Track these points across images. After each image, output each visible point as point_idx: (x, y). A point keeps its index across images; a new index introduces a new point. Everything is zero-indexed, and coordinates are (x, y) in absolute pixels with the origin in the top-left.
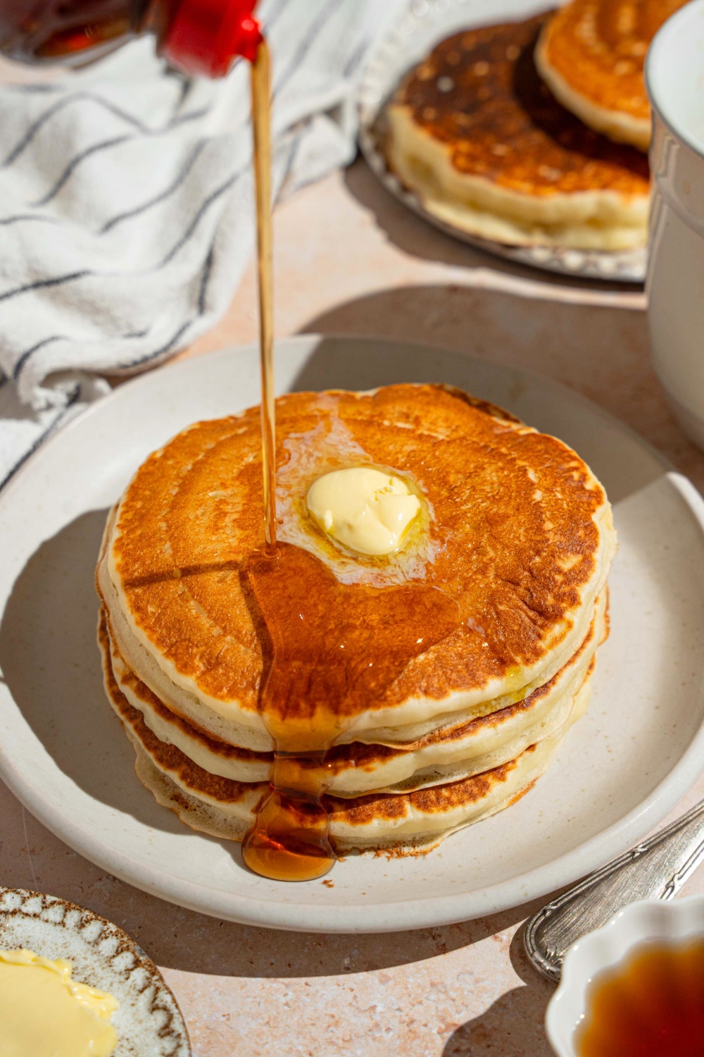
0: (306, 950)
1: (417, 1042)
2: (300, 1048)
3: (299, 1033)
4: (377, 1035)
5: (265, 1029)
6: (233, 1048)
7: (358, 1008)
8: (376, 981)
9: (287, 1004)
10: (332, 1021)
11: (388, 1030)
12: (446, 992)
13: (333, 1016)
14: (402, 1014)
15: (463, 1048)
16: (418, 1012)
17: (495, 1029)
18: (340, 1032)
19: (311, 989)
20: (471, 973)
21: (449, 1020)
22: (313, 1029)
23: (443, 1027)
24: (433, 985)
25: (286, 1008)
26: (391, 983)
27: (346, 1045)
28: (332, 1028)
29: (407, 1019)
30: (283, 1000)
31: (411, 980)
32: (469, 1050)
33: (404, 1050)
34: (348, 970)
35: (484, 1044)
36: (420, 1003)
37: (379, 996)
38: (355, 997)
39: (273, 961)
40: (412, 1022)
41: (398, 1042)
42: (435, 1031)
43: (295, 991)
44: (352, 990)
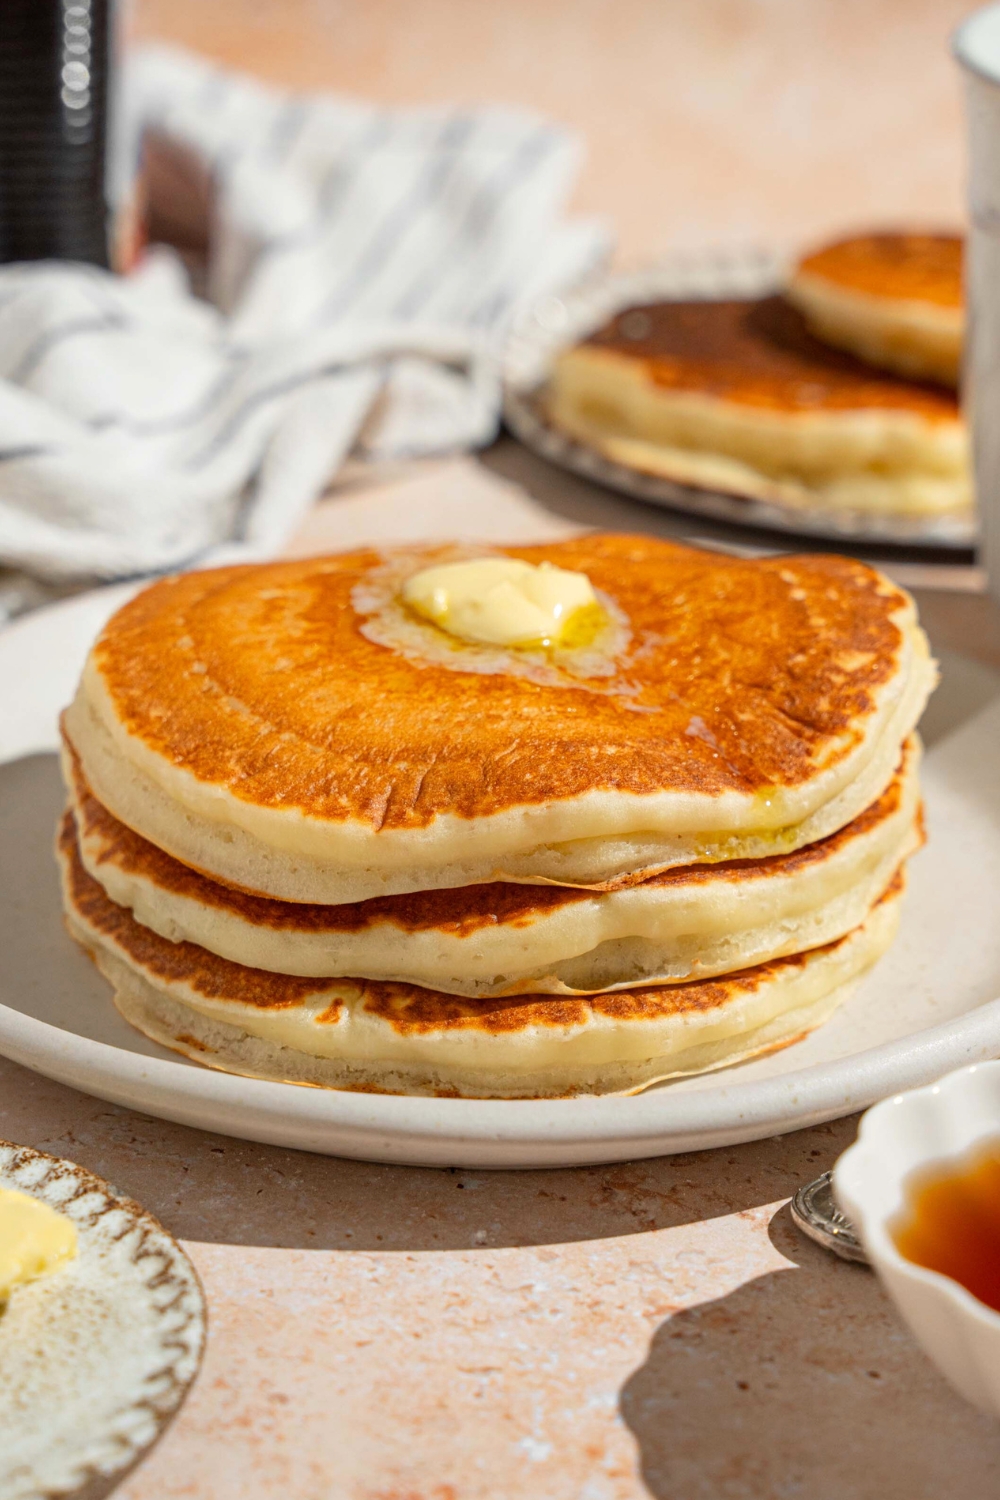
7: (500, 1287)
11: (554, 1312)
17: (744, 1314)
21: (662, 1302)
24: (632, 1264)
25: (374, 1285)
30: (370, 1276)
31: (595, 1258)
34: (483, 1245)
36: (613, 1283)
38: (496, 1275)
39: (350, 1232)
40: (597, 1303)
41: (573, 1325)
42: (638, 1314)
44: (490, 1267)
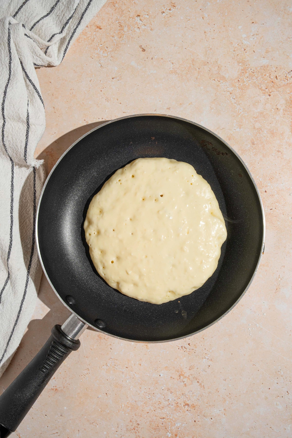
0: (153, 385)
1: (178, 408)
2: (152, 409)
3: (152, 406)
4: (169, 406)
5: (144, 404)
6: (137, 409)
8: (170, 393)
9: (149, 399)
10: (159, 403)
12: (185, 396)
13: (160, 402)
14: (175, 401)
15: (189, 410)
16: (179, 401)
18: (161, 405)
19: (154, 395)
20: (192, 391)
22: (155, 405)
23: (185, 404)
26: (173, 393)
27: (163, 408)
28: (159, 404)
29: (176, 402)
32: (190, 410)
33: (176, 410)
35: (194, 409)
37: (170, 397)
43: (151, 395)
